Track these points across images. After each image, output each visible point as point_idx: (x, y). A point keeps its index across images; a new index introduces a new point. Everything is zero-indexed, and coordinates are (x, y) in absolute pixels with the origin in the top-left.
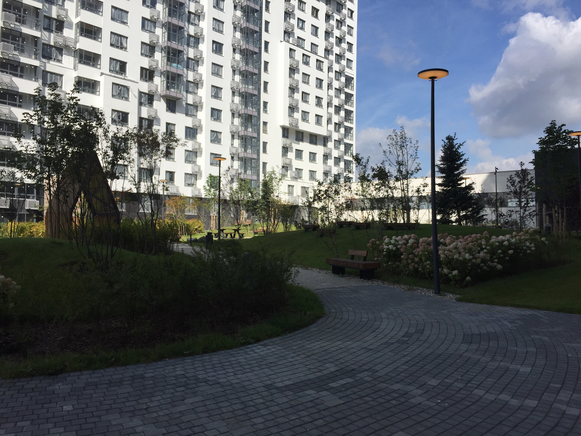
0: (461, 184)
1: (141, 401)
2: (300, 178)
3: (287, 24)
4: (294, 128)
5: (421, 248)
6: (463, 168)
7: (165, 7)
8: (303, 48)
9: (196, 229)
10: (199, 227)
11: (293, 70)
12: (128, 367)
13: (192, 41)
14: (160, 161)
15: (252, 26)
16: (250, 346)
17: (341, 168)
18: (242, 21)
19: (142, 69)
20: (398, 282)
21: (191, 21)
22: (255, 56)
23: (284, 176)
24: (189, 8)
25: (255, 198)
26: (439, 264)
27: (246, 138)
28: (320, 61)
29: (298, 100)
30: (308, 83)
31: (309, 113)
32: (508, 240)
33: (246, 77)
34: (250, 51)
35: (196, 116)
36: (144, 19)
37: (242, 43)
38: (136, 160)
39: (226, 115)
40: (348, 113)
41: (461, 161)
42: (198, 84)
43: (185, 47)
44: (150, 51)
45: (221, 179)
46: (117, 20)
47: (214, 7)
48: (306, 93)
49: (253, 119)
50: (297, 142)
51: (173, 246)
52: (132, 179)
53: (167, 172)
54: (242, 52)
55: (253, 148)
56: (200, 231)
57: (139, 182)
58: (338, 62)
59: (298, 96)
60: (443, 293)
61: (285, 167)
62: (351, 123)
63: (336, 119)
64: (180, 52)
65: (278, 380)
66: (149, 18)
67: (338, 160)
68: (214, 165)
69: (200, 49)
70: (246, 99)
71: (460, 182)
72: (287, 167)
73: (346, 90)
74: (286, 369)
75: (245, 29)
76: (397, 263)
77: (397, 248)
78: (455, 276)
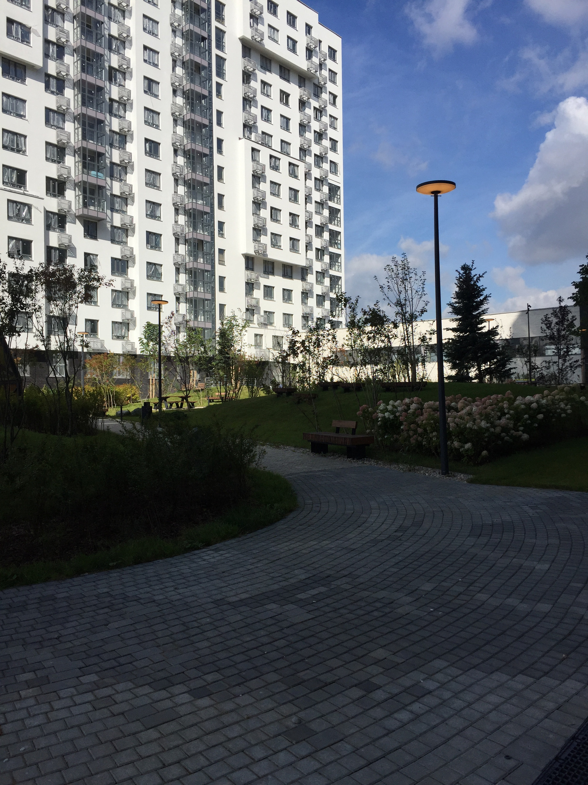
0: (482, 328)
1: (50, 629)
2: (271, 324)
3: (247, 115)
4: (261, 256)
5: (425, 415)
6: (484, 307)
7: (76, 93)
8: (270, 147)
9: (129, 398)
10: (133, 396)
11: (257, 178)
12: (34, 586)
13: (116, 140)
14: (77, 307)
15: (198, 118)
16: (196, 552)
17: (326, 310)
18: (185, 112)
19: (48, 179)
20: (396, 461)
21: (114, 111)
22: (204, 159)
23: (248, 322)
24: (110, 93)
25: (209, 353)
26: (447, 435)
27: (195, 273)
28: (294, 165)
29: (265, 219)
30: (278, 195)
31: (281, 236)
32: (537, 402)
33: (194, 189)
34: (198, 152)
35: (127, 243)
36: (48, 110)
37: (185, 141)
38: (43, 307)
39: (167, 241)
40: (334, 235)
41: (482, 298)
42: (127, 199)
43: (108, 147)
44: (58, 154)
45: (163, 329)
46: (11, 112)
47: (145, 92)
48: (276, 209)
49: (205, 245)
50: (266, 276)
51: (96, 423)
52: (38, 333)
53: (87, 320)
54: (187, 154)
55: (206, 285)
56: (135, 401)
57: (48, 337)
58: (318, 165)
59: (265, 213)
60: (453, 473)
61: (251, 310)
62: (338, 248)
63: (317, 243)
64: (100, 155)
65: (232, 593)
66: (55, 109)
67: (321, 298)
68: (153, 310)
69: (127, 150)
70: (194, 218)
71: (480, 326)
72: (253, 310)
73: (331, 204)
74: (242, 579)
75: (189, 122)
76: (395, 436)
77: (395, 416)
78: (467, 450)
